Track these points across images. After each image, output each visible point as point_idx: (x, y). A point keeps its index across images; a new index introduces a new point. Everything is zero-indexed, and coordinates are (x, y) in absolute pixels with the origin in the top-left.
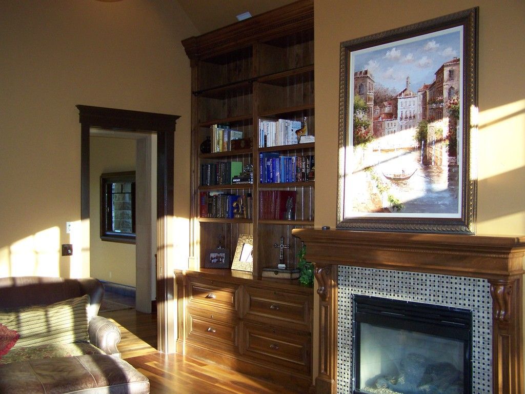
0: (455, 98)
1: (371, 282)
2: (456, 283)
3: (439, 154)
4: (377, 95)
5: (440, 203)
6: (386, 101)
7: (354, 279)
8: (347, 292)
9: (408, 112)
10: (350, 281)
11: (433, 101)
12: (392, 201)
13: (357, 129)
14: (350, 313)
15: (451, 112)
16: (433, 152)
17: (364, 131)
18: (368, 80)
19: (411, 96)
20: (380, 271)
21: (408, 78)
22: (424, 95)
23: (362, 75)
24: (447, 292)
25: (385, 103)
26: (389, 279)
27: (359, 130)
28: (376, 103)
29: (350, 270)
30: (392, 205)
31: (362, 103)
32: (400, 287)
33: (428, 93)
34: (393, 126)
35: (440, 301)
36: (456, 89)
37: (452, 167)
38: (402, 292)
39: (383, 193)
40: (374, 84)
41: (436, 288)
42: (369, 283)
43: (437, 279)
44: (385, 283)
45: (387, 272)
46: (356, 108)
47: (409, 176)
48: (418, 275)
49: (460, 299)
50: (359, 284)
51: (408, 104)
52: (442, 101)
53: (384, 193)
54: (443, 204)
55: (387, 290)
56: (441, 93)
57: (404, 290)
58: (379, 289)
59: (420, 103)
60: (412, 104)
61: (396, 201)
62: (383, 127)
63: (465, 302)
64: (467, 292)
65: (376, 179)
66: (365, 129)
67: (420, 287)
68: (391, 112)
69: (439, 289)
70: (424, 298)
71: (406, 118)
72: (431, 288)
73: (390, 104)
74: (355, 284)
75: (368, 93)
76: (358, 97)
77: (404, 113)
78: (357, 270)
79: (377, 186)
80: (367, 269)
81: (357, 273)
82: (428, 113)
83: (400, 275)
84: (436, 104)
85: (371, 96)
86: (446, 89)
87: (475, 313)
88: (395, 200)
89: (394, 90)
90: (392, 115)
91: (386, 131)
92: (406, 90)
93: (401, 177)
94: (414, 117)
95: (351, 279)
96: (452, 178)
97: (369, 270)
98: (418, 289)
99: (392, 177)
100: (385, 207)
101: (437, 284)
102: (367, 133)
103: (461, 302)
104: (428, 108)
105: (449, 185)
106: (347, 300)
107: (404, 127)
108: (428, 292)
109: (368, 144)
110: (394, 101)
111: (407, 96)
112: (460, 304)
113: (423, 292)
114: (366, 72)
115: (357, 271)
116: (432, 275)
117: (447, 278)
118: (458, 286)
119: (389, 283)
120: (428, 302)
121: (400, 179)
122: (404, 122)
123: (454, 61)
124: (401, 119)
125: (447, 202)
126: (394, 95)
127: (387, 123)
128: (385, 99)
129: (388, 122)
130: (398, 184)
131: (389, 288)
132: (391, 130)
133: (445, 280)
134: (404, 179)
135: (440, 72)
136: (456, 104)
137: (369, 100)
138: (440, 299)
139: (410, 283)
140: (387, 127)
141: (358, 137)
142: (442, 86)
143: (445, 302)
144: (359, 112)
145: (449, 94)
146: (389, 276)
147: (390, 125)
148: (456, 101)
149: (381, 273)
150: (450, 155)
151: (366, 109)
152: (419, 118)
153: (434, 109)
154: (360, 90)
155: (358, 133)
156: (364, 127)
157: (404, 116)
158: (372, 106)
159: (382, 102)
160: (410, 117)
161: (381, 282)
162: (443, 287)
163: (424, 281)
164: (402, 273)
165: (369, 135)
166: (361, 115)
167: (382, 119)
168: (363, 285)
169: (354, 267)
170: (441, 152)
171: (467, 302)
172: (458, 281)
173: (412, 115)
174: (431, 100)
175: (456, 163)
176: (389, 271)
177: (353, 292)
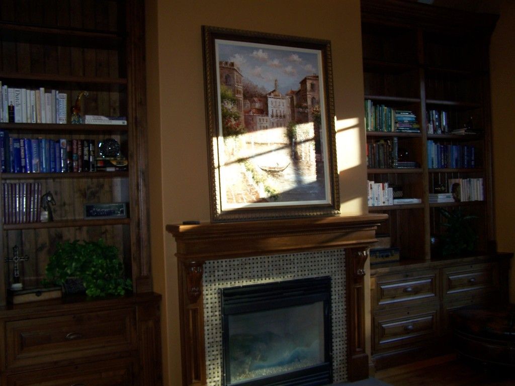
0: (317, 106)
1: (240, 272)
2: (318, 257)
3: (308, 151)
4: (246, 90)
5: (311, 192)
6: (256, 97)
7: (220, 273)
8: (213, 287)
9: (278, 112)
10: (216, 275)
11: (299, 106)
12: (269, 191)
13: (226, 119)
14: (218, 309)
15: (315, 118)
16: (303, 149)
17: (234, 122)
18: (235, 73)
19: (280, 97)
20: (249, 259)
21: (276, 81)
22: (292, 99)
23: (228, 66)
24: (311, 266)
25: (256, 99)
26: (259, 265)
27: (229, 121)
28: (245, 97)
29: (216, 264)
30: (269, 195)
31: (229, 93)
32: (271, 270)
33: (295, 98)
34: (265, 122)
35: (307, 275)
36: (317, 99)
37: (319, 162)
38: (273, 274)
39: (259, 184)
40: (243, 78)
41: (303, 264)
42: (238, 273)
43: (303, 256)
44: (256, 269)
45: (257, 259)
46: (223, 98)
47: (283, 169)
48: (287, 256)
49: (322, 269)
50: (227, 277)
51: (278, 104)
52: (306, 107)
53: (261, 184)
54: (314, 193)
55: (258, 276)
56: (306, 101)
57: (275, 272)
58: (250, 277)
59: (289, 105)
60: (281, 105)
61: (273, 191)
62: (255, 121)
63: (326, 270)
64: (327, 263)
65: (251, 170)
66: (235, 120)
67: (289, 266)
68: (262, 108)
69: (305, 264)
70: (293, 275)
71: (277, 116)
72: (298, 265)
73: (260, 101)
74: (222, 277)
75: (236, 86)
76: (225, 87)
77: (275, 111)
78: (224, 262)
79: (253, 178)
80: (236, 259)
81: (224, 266)
82: (296, 115)
83: (270, 259)
84: (303, 108)
85: (240, 89)
86: (309, 97)
87: (333, 277)
88: (271, 190)
89: (263, 88)
90: (264, 111)
91: (258, 125)
92: (274, 91)
93: (276, 170)
94: (284, 116)
95: (216, 274)
96: (320, 171)
97: (238, 260)
98: (287, 268)
99: (268, 169)
100: (263, 197)
101: (303, 261)
102: (238, 125)
103: (323, 271)
104: (295, 111)
105: (317, 178)
106: (213, 296)
107: (275, 125)
108: (296, 270)
109: (240, 136)
110: (264, 99)
111: (276, 97)
112: (322, 273)
113: (292, 270)
114: (232, 64)
115: (224, 264)
116: (299, 254)
117: (311, 254)
118: (320, 259)
119: (260, 269)
120: (296, 278)
121: (275, 171)
122: (275, 120)
123: (314, 77)
124: (272, 116)
125: (316, 191)
126: (264, 93)
127: (258, 118)
128: (255, 95)
129: (260, 117)
130: (273, 176)
131: (259, 274)
132: (263, 125)
133: (309, 256)
134: (278, 171)
135: (304, 82)
136: (318, 112)
137: (238, 92)
138: (306, 273)
139: (280, 265)
140: (258, 121)
141: (227, 128)
142: (306, 95)
143: (310, 274)
144: (227, 103)
145: (312, 102)
146: (259, 262)
147: (262, 121)
148: (318, 109)
149: (251, 261)
150: (316, 153)
151: (234, 101)
152: (288, 118)
153: (301, 113)
154: (227, 81)
155: (227, 123)
156: (234, 118)
157: (275, 115)
158: (242, 99)
159: (252, 97)
160: (281, 116)
161: (251, 270)
162: (308, 262)
163: (292, 260)
164: (272, 257)
165: (240, 127)
166: (229, 106)
167: (253, 113)
168: (232, 276)
169: (220, 261)
170: (309, 150)
171: (327, 270)
172: (319, 255)
173: (282, 115)
174: (297, 104)
175: (321, 159)
176: (259, 257)
177: (221, 287)
